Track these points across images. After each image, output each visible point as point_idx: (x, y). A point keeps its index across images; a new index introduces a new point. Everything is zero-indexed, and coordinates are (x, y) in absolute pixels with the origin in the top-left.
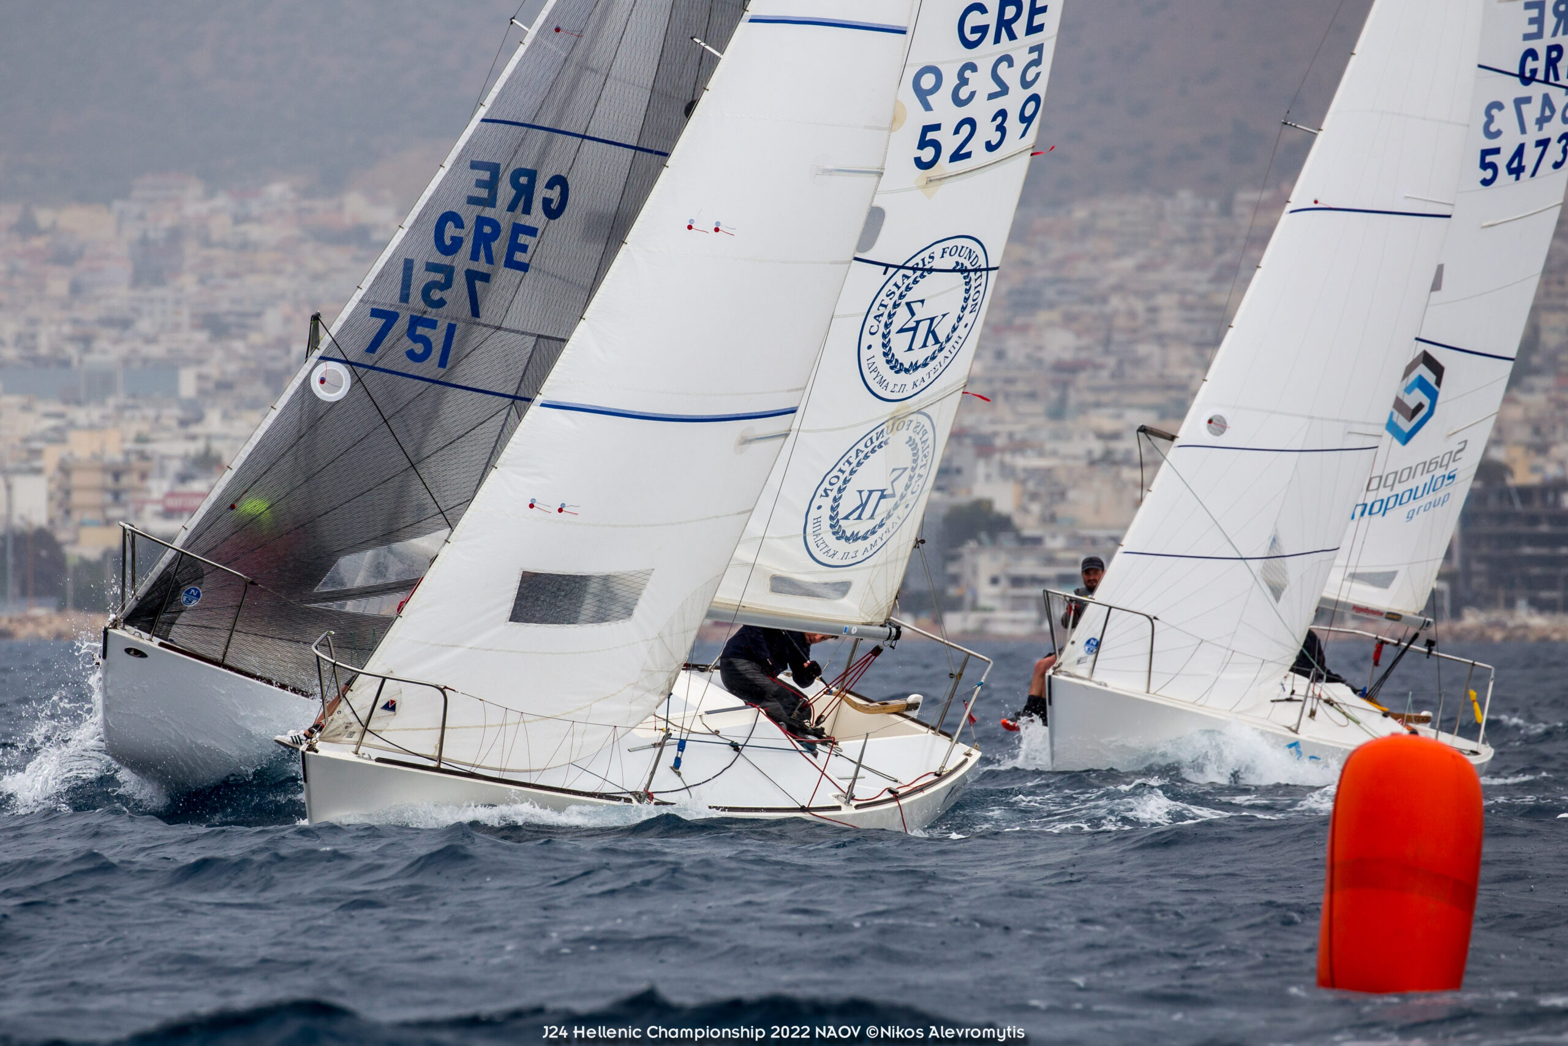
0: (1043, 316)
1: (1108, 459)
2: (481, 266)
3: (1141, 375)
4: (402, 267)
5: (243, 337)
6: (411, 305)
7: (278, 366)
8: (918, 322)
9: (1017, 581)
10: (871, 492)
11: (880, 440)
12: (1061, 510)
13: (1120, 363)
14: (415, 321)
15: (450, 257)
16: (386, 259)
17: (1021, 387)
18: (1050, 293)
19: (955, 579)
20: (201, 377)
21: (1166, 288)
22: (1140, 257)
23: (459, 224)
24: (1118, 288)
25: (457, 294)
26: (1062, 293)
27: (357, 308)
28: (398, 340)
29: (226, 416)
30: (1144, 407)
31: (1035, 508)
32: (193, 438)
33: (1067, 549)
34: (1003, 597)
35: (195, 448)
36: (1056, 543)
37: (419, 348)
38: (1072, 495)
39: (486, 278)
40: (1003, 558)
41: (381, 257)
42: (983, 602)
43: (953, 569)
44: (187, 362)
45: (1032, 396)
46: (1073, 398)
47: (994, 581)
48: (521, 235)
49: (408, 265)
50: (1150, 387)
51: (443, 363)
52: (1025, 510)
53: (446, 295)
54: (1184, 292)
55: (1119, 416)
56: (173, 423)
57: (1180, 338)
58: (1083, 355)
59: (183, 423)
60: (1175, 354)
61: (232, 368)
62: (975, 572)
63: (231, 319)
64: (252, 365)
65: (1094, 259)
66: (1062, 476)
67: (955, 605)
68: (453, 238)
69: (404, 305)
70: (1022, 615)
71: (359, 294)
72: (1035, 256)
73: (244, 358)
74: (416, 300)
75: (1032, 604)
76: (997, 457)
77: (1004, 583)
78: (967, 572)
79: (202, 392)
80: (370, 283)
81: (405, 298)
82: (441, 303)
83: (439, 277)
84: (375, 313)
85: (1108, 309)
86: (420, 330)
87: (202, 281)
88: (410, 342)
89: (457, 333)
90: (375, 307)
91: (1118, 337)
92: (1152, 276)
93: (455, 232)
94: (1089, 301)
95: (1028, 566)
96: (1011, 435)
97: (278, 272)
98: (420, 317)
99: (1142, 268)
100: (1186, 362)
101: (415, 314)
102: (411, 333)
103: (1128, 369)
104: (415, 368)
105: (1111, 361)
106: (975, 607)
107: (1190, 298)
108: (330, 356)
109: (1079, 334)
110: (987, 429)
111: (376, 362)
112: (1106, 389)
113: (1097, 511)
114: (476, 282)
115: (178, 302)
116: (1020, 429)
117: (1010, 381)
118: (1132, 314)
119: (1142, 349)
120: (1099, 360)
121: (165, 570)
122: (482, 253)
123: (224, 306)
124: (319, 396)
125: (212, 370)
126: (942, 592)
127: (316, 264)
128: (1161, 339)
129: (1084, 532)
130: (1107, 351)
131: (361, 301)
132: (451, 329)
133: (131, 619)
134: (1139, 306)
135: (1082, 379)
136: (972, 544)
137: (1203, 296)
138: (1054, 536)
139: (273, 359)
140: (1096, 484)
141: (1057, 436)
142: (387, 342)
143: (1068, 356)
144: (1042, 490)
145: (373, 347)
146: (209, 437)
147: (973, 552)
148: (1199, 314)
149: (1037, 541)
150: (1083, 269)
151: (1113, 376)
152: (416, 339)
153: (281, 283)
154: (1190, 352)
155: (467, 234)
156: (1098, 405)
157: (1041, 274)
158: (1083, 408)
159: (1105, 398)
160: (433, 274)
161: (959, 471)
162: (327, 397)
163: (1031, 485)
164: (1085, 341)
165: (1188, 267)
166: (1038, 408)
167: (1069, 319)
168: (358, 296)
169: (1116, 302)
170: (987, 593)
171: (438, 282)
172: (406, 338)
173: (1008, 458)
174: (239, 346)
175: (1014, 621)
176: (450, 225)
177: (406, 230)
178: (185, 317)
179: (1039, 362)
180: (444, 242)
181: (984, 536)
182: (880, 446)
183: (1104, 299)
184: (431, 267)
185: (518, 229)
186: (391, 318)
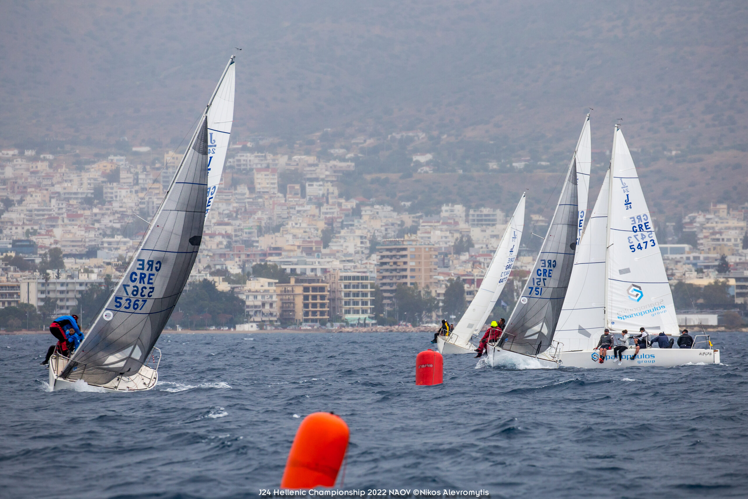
2: (545, 277)
14: (536, 288)
25: (542, 283)
37: (537, 293)
39: (546, 279)
49: (533, 279)
69: (534, 286)
74: (536, 285)
80: (528, 283)
81: (534, 284)
82: (540, 285)
84: (530, 288)
102: (536, 290)
108: (523, 296)
111: (531, 296)
131: (527, 286)
132: (541, 289)
142: (532, 292)
145: (530, 294)
152: (537, 291)
155: (542, 272)
171: (539, 281)
184: (537, 279)
185: (550, 270)
186: (532, 288)
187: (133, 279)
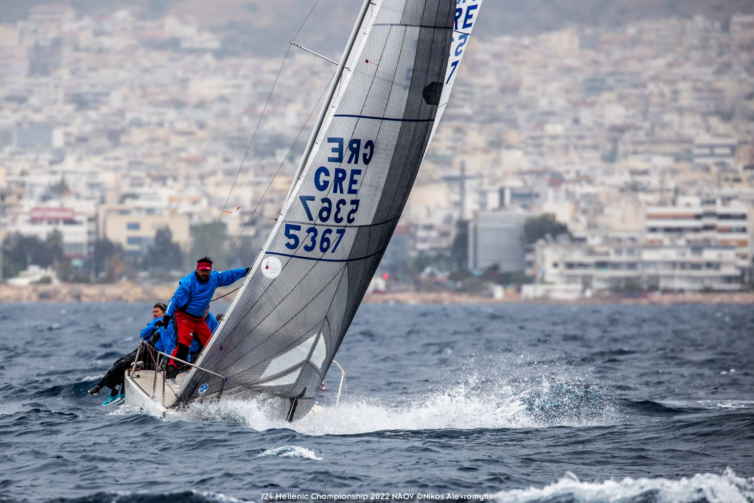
0: (606, 96)
1: (634, 188)
3: (665, 134)
5: (96, 109)
7: (117, 127)
9: (570, 265)
12: (601, 220)
13: (653, 126)
17: (588, 141)
18: (611, 81)
19: (530, 264)
20: (67, 134)
21: (685, 78)
22: (670, 58)
24: (655, 78)
26: (618, 81)
29: (80, 160)
30: (664, 154)
31: (583, 219)
32: (54, 173)
33: (602, 245)
34: (561, 275)
35: (55, 179)
36: (595, 241)
38: (607, 210)
40: (561, 251)
42: (548, 278)
43: (529, 257)
44: (59, 124)
45: (595, 147)
46: (621, 148)
47: (556, 265)
50: (670, 141)
52: (576, 220)
54: (696, 81)
55: (648, 160)
56: (46, 164)
57: (692, 110)
58: (629, 121)
59: (52, 163)
60: (689, 120)
61: (88, 128)
62: (543, 260)
63: (90, 97)
64: (101, 126)
65: (640, 60)
66: (603, 199)
67: (530, 280)
70: (572, 287)
72: (602, 58)
73: (96, 122)
75: (579, 280)
76: (564, 186)
77: (562, 267)
78: (538, 260)
79: (68, 144)
85: (646, 92)
87: (73, 73)
91: (653, 110)
92: (677, 71)
94: (636, 86)
95: (577, 256)
96: (578, 173)
97: (121, 67)
99: (670, 65)
100: (694, 126)
103: (658, 130)
105: (647, 125)
106: (543, 282)
107: (700, 85)
109: (627, 108)
110: (561, 169)
112: (641, 143)
113: (623, 220)
115: (56, 86)
116: (584, 169)
117: (581, 138)
118: (662, 95)
119: (667, 117)
120: (638, 124)
123: (85, 89)
125: (74, 130)
126: (522, 272)
127: (146, 62)
128: (681, 111)
129: (612, 234)
130: (645, 118)
134: (667, 90)
135: (627, 136)
136: (541, 242)
137: (708, 83)
138: (593, 236)
139: (114, 122)
140: (623, 204)
141: (607, 173)
143: (619, 122)
144: (590, 208)
146: (64, 173)
147: (542, 247)
148: (705, 95)
149: (583, 240)
150: (633, 66)
151: (647, 134)
153: (123, 75)
154: (698, 119)
156: (635, 153)
157: (605, 69)
158: (626, 155)
159: (640, 148)
161: (537, 195)
163: (583, 205)
164: (632, 112)
165: (699, 65)
166: (596, 155)
167: (621, 98)
169: (652, 87)
170: (551, 273)
173: (571, 187)
174: (92, 114)
175: (567, 291)
178: (60, 95)
179: (600, 125)
181: (548, 236)
183: (644, 86)
187: (322, 184)
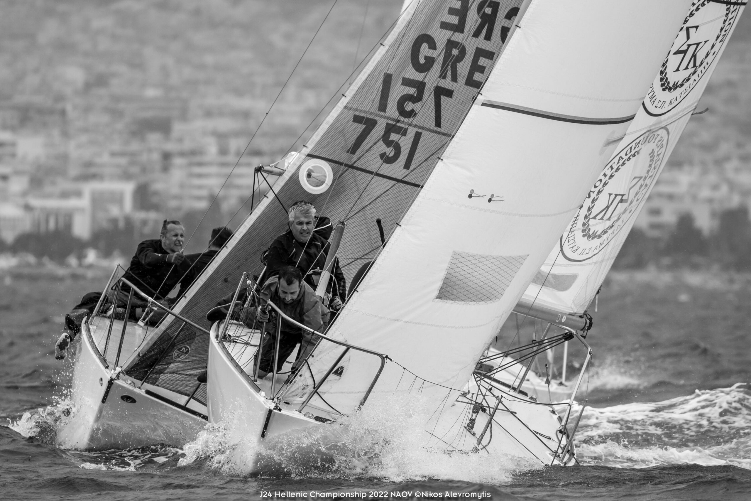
2: (447, 83)
4: (382, 79)
6: (387, 114)
8: (689, 46)
10: (616, 195)
11: (637, 149)
14: (390, 129)
15: (423, 75)
16: (369, 72)
23: (433, 46)
25: (425, 107)
27: (341, 113)
28: (375, 144)
37: (390, 152)
39: (449, 93)
41: (364, 70)
48: (481, 58)
49: (388, 80)
51: (407, 166)
53: (417, 106)
68: (426, 58)
69: (382, 113)
71: (344, 102)
74: (392, 110)
80: (353, 92)
81: (383, 107)
82: (412, 114)
83: (412, 91)
84: (357, 119)
86: (394, 137)
88: (385, 146)
89: (421, 140)
90: (357, 113)
93: (428, 52)
98: (395, 125)
101: (391, 122)
102: (386, 139)
104: (387, 169)
108: (317, 154)
111: (355, 162)
114: (442, 96)
121: (165, 331)
122: (449, 73)
124: (305, 188)
131: (345, 107)
132: (418, 136)
133: (130, 372)
142: (365, 145)
145: (353, 150)
152: (388, 143)
155: (439, 54)
160: (407, 88)
162: (312, 190)
168: (342, 103)
171: (412, 96)
172: (381, 143)
176: (425, 46)
177: (387, 47)
180: (419, 61)
182: (634, 155)
184: (407, 82)
185: (480, 53)
186: (370, 124)
